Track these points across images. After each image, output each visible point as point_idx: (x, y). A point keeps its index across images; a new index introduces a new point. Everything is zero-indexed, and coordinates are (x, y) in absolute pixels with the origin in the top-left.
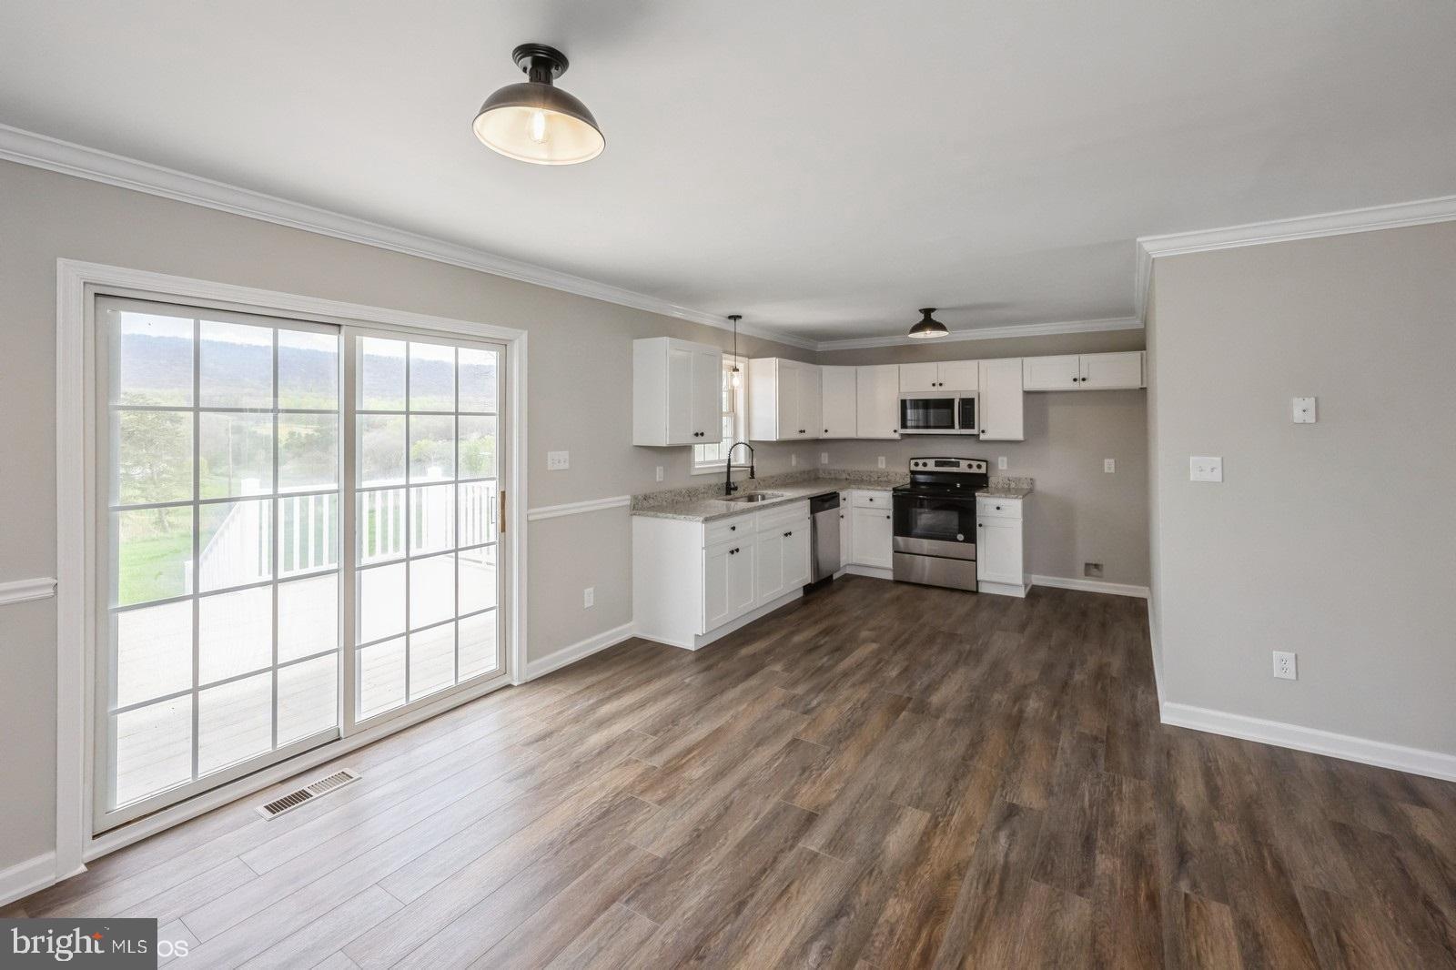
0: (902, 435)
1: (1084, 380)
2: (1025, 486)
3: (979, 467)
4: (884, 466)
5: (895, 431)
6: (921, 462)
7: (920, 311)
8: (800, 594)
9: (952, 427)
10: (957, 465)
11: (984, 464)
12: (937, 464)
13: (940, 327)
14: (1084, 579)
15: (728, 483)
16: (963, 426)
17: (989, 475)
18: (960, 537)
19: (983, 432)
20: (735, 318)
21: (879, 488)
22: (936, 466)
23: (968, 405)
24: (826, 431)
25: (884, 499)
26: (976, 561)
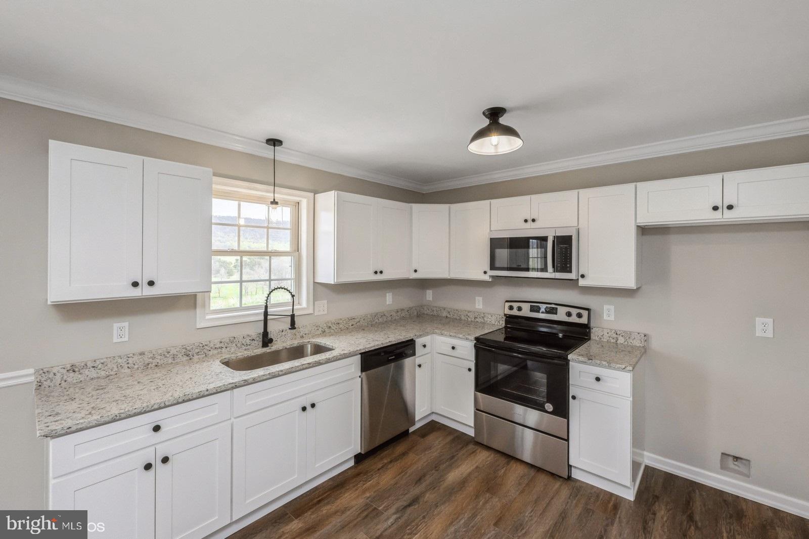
0: (492, 277)
1: (730, 207)
2: (637, 343)
3: (579, 316)
4: (480, 306)
5: (487, 273)
6: (515, 305)
8: (352, 463)
9: (545, 269)
10: (555, 311)
11: (585, 313)
12: (533, 309)
13: (510, 131)
14: (718, 473)
15: (265, 334)
16: (558, 269)
17: (592, 325)
19: (583, 276)
20: (274, 142)
21: (461, 336)
22: (531, 311)
23: (565, 244)
24: (416, 271)
25: (467, 349)
26: (568, 440)
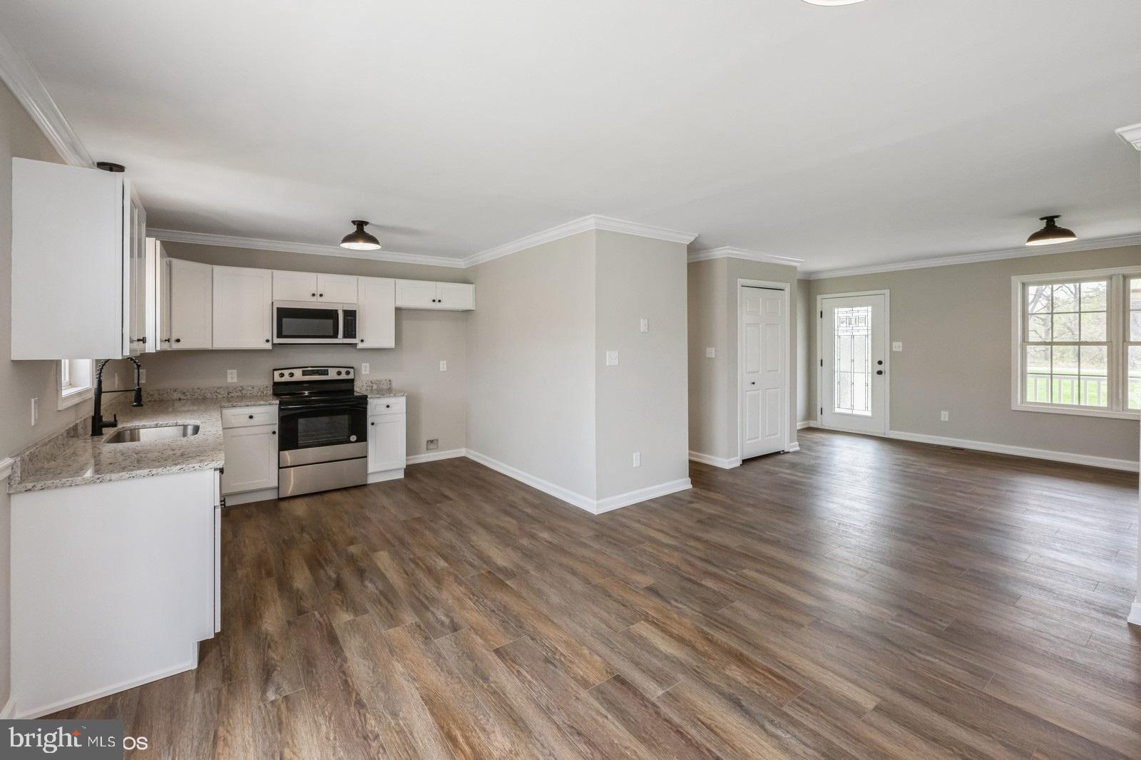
0: (275, 345)
1: (439, 301)
4: (235, 380)
5: (268, 341)
6: (286, 372)
7: (354, 222)
9: (335, 336)
10: (326, 373)
11: (352, 371)
12: (304, 373)
13: (372, 240)
14: (427, 453)
15: (98, 417)
16: (345, 337)
18: (353, 438)
19: (362, 341)
20: (111, 168)
21: (262, 403)
22: (303, 375)
23: (351, 316)
24: (178, 341)
25: (269, 414)
26: (366, 457)
